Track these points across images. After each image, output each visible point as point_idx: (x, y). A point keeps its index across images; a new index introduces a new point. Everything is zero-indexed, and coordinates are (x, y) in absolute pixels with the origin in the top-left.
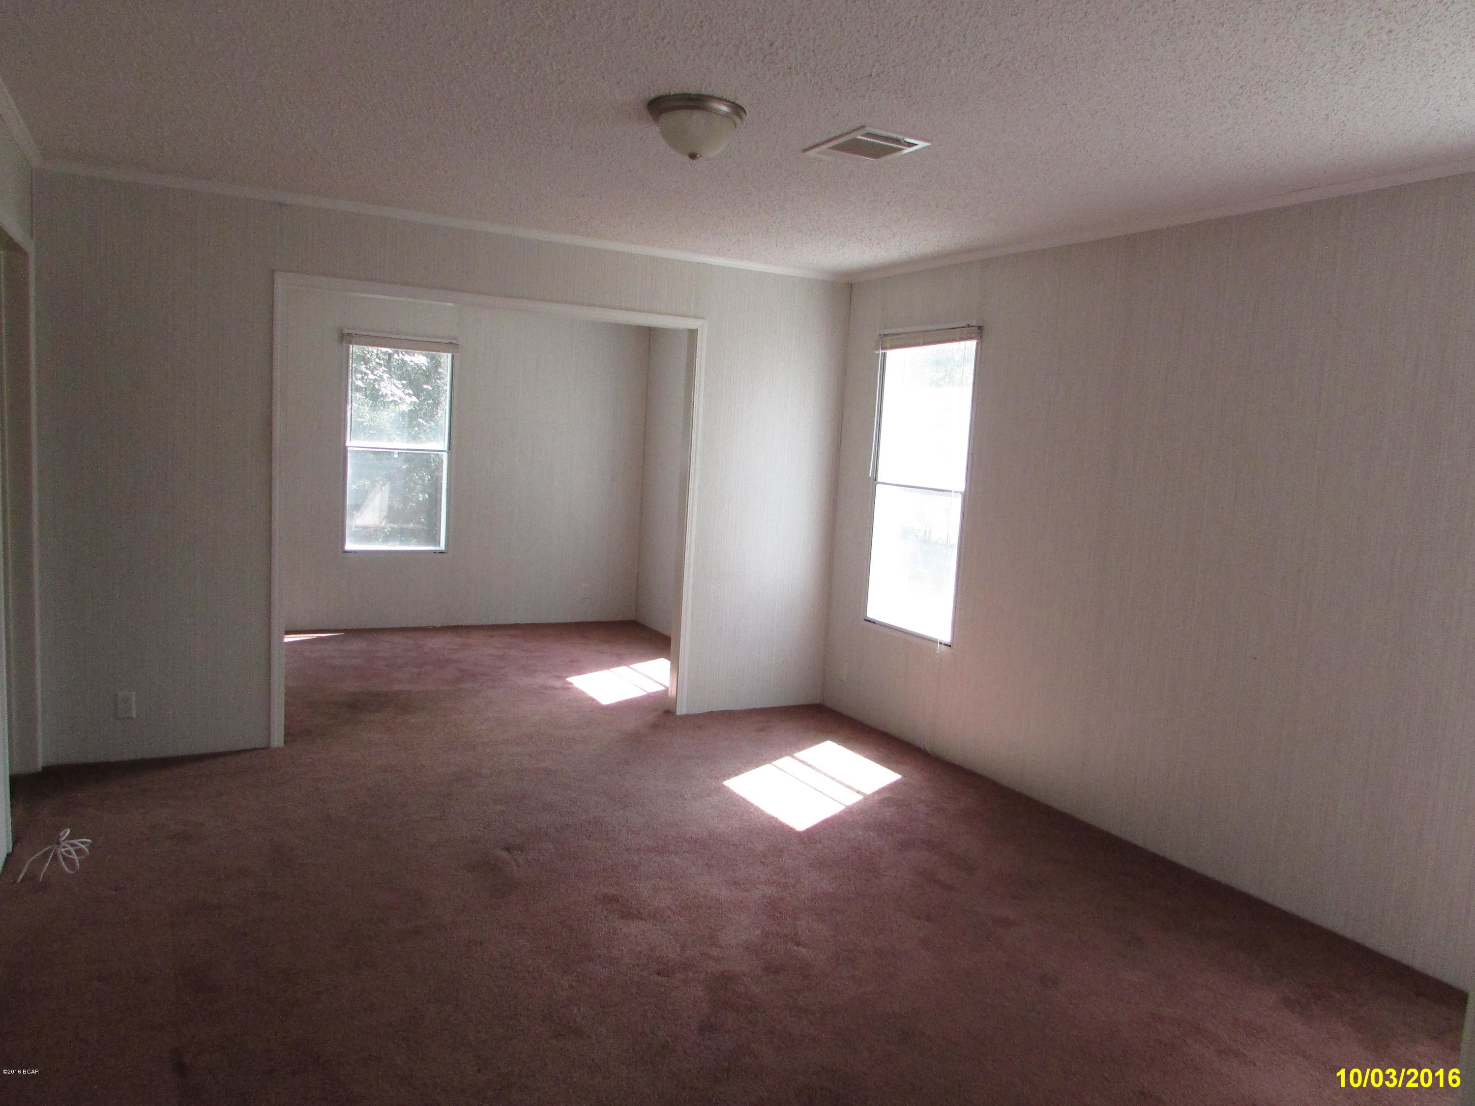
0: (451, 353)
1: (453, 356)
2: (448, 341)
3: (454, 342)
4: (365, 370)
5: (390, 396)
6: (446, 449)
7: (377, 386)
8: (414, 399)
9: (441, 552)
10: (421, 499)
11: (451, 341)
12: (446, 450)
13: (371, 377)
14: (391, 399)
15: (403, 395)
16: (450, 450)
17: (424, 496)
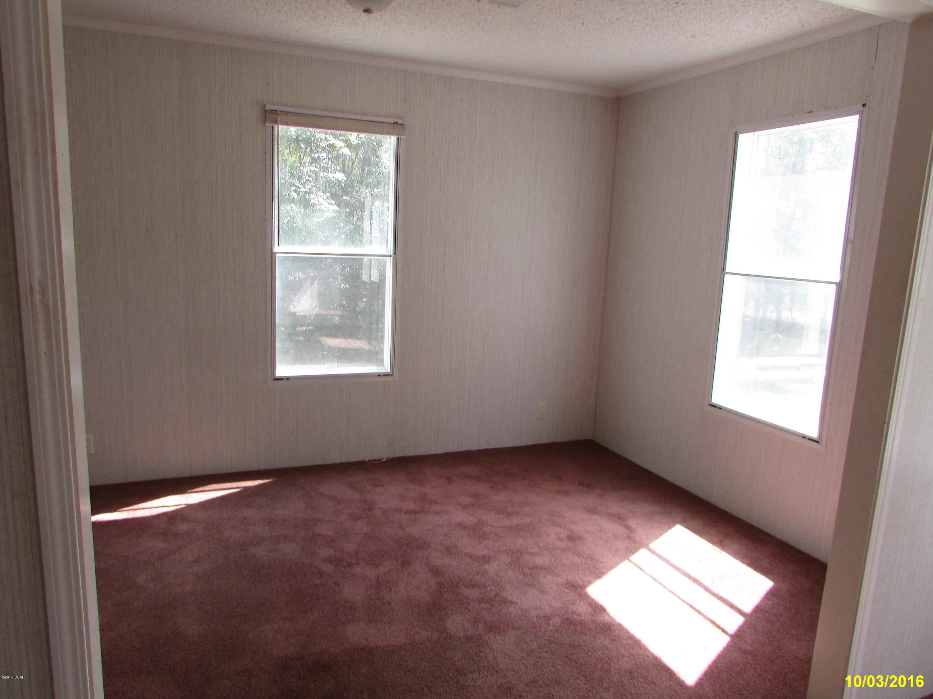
0: (396, 135)
1: (398, 139)
2: (392, 120)
3: (400, 121)
4: (297, 184)
5: (317, 205)
6: (391, 252)
7: (307, 197)
8: (336, 208)
9: (386, 375)
10: (342, 288)
11: (396, 120)
12: (392, 254)
13: (303, 190)
14: (319, 207)
15: (327, 205)
16: (395, 254)
17: (346, 286)
